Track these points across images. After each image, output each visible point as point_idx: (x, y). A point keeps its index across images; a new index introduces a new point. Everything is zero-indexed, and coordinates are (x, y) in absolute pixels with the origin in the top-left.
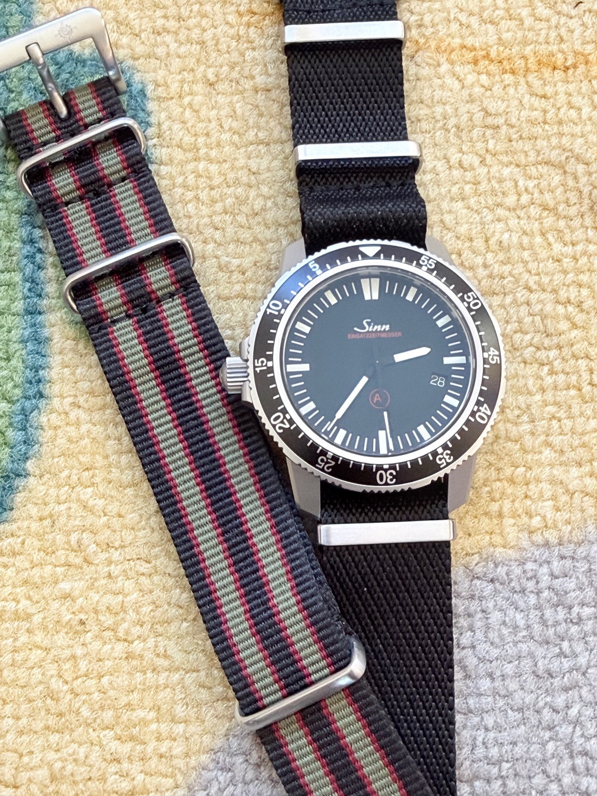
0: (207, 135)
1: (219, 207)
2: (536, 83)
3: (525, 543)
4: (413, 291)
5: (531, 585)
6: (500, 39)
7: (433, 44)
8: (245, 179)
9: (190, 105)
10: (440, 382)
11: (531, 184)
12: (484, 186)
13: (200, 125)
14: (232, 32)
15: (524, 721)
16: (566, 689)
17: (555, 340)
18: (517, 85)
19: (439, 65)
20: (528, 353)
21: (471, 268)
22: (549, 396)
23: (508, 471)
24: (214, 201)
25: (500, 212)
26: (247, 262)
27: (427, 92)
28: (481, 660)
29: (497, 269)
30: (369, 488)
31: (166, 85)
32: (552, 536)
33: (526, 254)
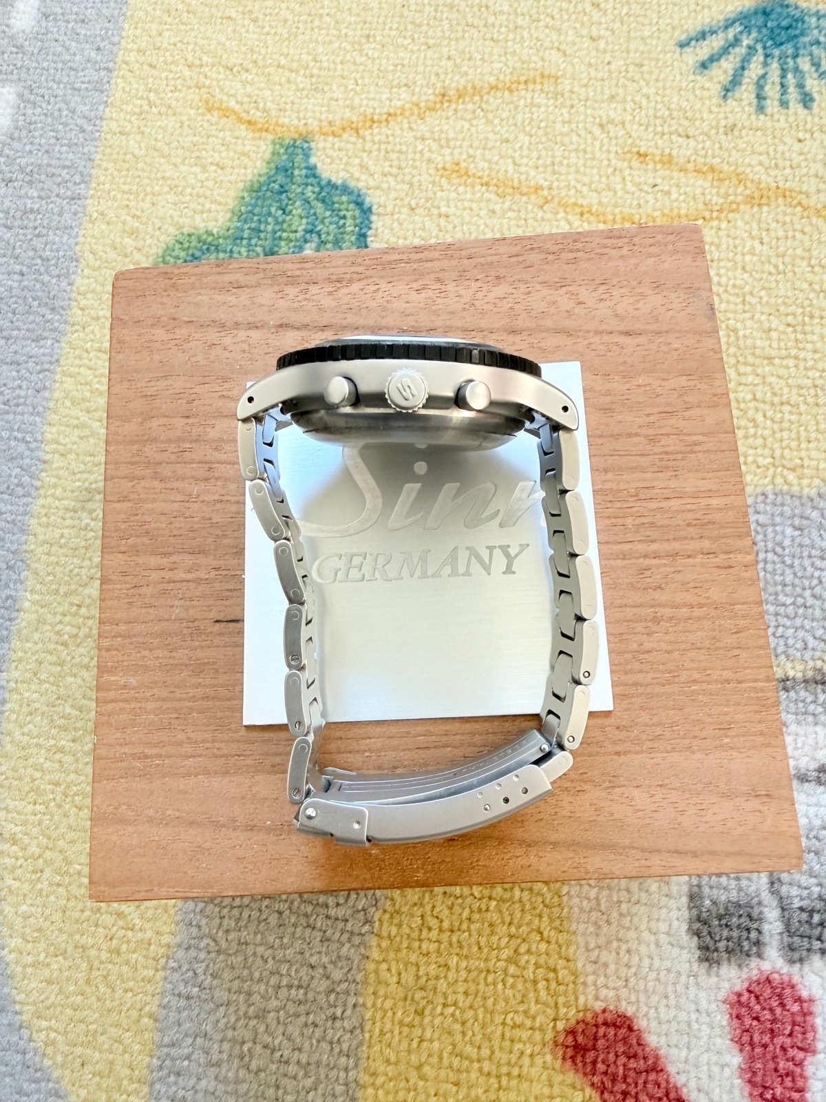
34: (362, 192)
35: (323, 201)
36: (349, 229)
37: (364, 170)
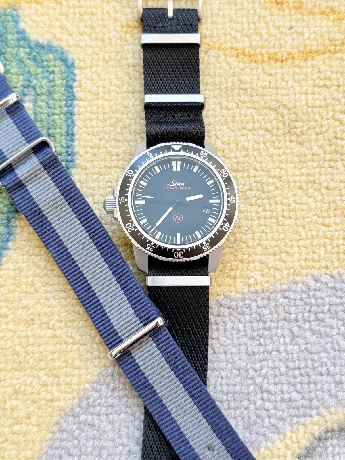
0: (104, 87)
1: (108, 123)
2: (267, 68)
3: (246, 291)
4: (197, 168)
5: (247, 311)
6: (250, 45)
7: (217, 46)
8: (121, 110)
9: (96, 72)
10: (207, 211)
11: (260, 118)
12: (237, 118)
13: (100, 82)
14: (118, 35)
15: (240, 375)
16: (261, 361)
17: (267, 195)
18: (257, 68)
19: (219, 57)
20: (253, 200)
21: (228, 158)
22: (262, 222)
23: (240, 257)
24: (105, 120)
25: (244, 131)
26: (120, 150)
27: (213, 70)
28: (222, 345)
29: (241, 159)
30: (170, 260)
31: (85, 61)
32: (259, 288)
33: (255, 153)
34: (64, 50)
35: (34, 60)
36: (58, 82)
37: (64, 31)
